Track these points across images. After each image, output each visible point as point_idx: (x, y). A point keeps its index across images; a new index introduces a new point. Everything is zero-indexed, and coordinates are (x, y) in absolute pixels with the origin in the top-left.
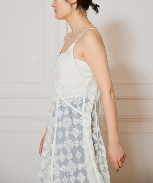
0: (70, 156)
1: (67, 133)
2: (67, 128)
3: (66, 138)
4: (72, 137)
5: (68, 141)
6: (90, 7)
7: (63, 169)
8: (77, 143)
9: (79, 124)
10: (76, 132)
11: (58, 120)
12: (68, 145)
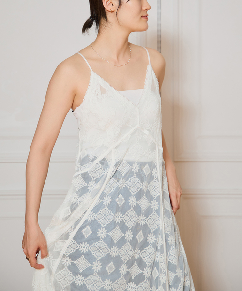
0: (129, 235)
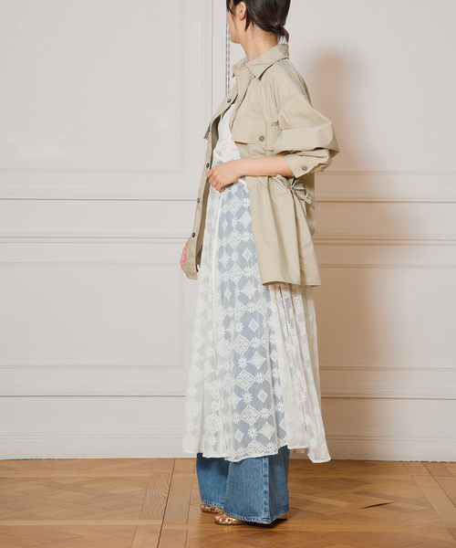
7: (226, 276)
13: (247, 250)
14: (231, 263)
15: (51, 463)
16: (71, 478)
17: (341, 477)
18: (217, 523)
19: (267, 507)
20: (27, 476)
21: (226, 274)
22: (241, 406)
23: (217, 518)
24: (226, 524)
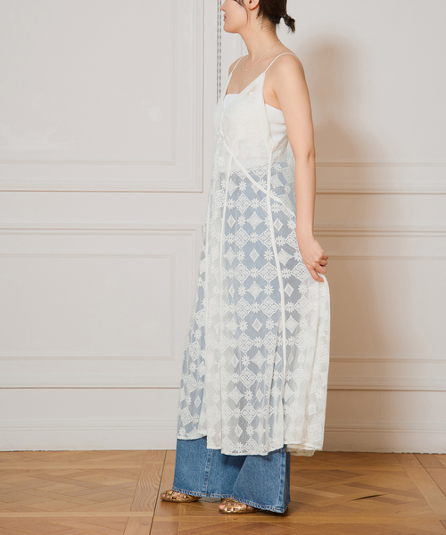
1: (242, 221)
2: (242, 213)
3: (239, 227)
4: (248, 228)
5: (241, 232)
6: (282, 20)
8: (254, 238)
9: (259, 209)
10: (255, 220)
11: (229, 197)
12: (241, 238)
13: (254, 251)
14: (236, 262)
15: (42, 455)
16: (63, 470)
17: (333, 469)
18: (222, 512)
19: (282, 496)
20: (18, 468)
21: (231, 271)
22: (242, 403)
23: (222, 507)
24: (232, 513)
